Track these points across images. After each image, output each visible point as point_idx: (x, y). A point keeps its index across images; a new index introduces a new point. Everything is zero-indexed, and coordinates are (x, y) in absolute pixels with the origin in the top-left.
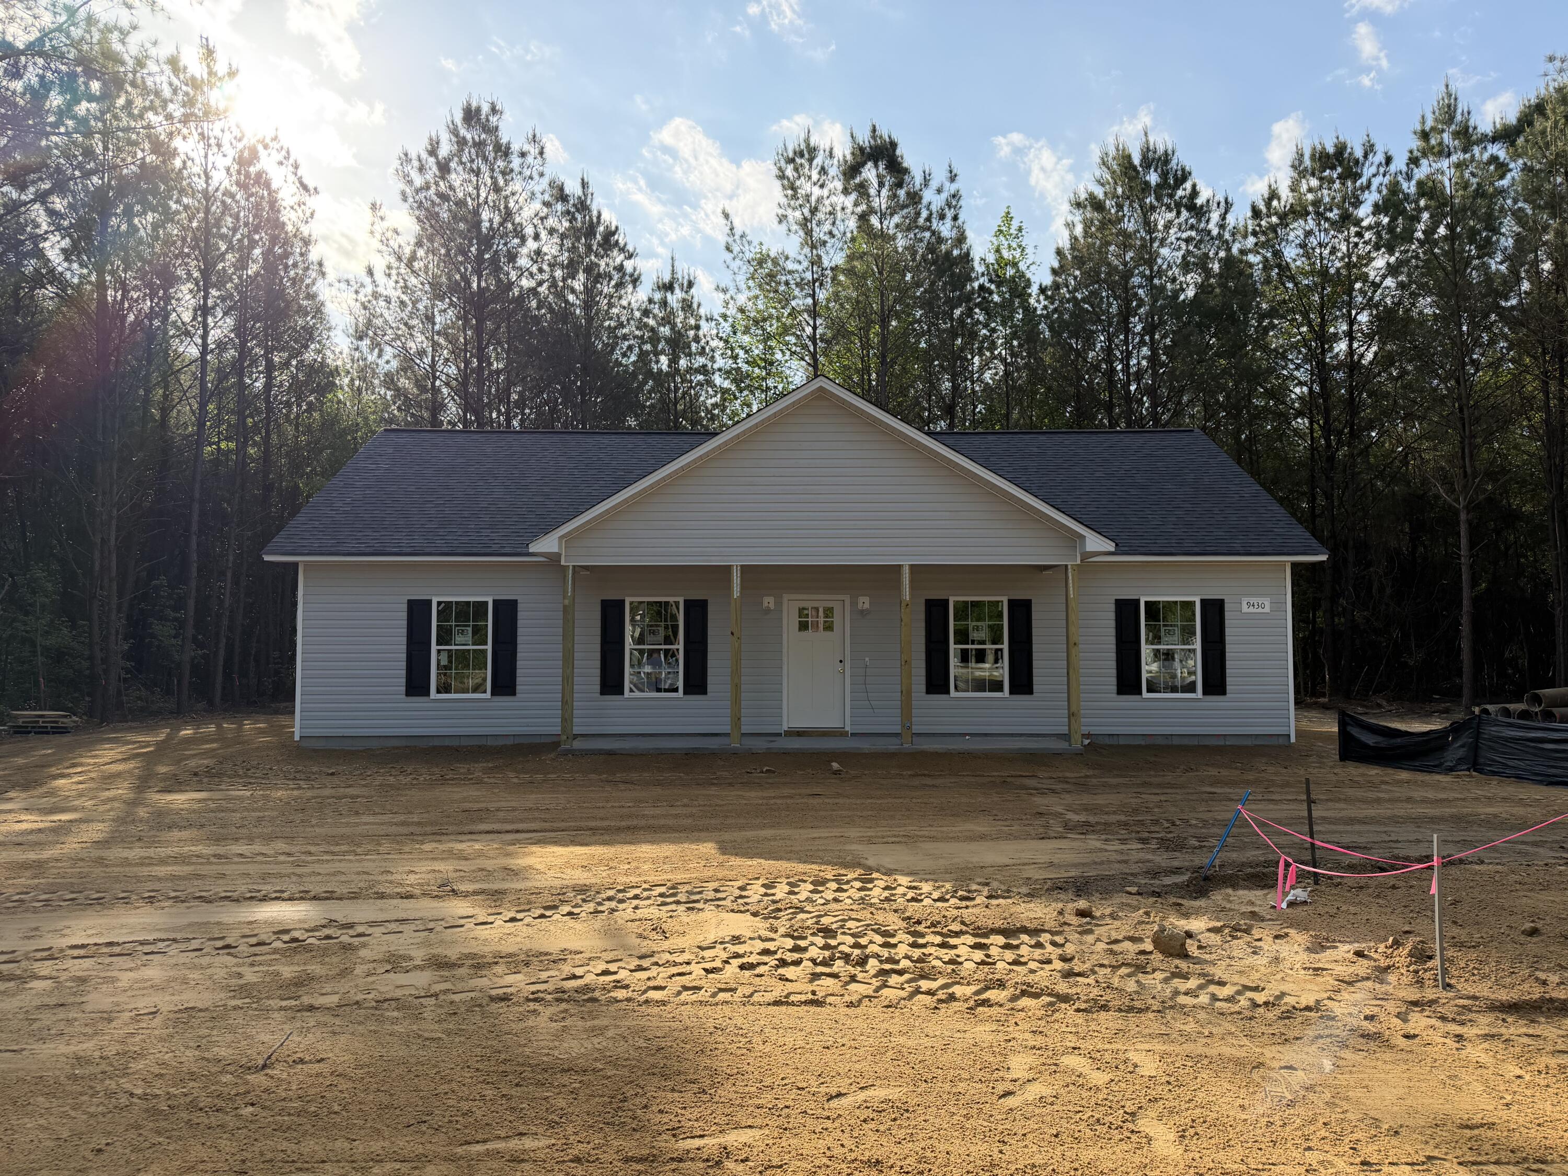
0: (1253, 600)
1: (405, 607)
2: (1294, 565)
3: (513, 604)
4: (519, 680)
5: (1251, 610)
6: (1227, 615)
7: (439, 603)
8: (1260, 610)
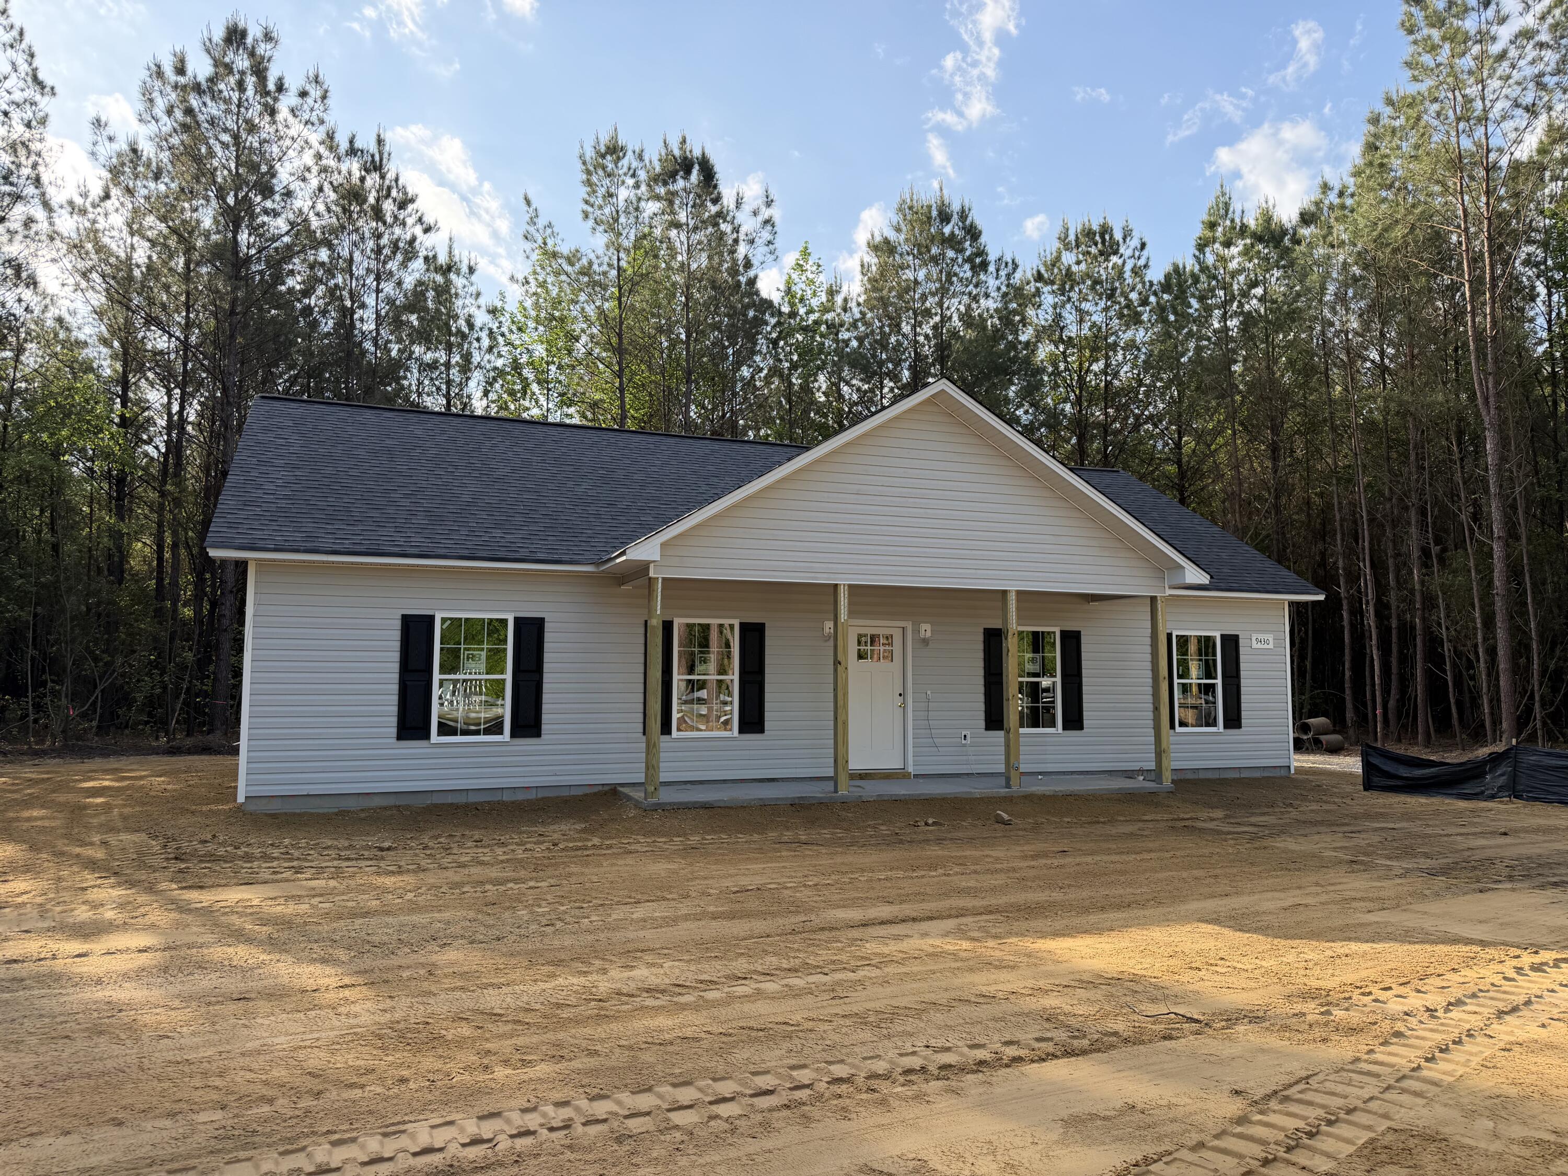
0: (1260, 636)
1: (398, 624)
2: (1291, 604)
3: (539, 624)
4: (545, 717)
5: (1259, 646)
6: (1242, 650)
7: (444, 620)
8: (1266, 646)
